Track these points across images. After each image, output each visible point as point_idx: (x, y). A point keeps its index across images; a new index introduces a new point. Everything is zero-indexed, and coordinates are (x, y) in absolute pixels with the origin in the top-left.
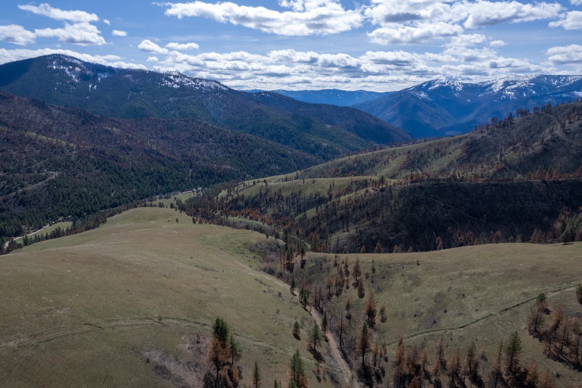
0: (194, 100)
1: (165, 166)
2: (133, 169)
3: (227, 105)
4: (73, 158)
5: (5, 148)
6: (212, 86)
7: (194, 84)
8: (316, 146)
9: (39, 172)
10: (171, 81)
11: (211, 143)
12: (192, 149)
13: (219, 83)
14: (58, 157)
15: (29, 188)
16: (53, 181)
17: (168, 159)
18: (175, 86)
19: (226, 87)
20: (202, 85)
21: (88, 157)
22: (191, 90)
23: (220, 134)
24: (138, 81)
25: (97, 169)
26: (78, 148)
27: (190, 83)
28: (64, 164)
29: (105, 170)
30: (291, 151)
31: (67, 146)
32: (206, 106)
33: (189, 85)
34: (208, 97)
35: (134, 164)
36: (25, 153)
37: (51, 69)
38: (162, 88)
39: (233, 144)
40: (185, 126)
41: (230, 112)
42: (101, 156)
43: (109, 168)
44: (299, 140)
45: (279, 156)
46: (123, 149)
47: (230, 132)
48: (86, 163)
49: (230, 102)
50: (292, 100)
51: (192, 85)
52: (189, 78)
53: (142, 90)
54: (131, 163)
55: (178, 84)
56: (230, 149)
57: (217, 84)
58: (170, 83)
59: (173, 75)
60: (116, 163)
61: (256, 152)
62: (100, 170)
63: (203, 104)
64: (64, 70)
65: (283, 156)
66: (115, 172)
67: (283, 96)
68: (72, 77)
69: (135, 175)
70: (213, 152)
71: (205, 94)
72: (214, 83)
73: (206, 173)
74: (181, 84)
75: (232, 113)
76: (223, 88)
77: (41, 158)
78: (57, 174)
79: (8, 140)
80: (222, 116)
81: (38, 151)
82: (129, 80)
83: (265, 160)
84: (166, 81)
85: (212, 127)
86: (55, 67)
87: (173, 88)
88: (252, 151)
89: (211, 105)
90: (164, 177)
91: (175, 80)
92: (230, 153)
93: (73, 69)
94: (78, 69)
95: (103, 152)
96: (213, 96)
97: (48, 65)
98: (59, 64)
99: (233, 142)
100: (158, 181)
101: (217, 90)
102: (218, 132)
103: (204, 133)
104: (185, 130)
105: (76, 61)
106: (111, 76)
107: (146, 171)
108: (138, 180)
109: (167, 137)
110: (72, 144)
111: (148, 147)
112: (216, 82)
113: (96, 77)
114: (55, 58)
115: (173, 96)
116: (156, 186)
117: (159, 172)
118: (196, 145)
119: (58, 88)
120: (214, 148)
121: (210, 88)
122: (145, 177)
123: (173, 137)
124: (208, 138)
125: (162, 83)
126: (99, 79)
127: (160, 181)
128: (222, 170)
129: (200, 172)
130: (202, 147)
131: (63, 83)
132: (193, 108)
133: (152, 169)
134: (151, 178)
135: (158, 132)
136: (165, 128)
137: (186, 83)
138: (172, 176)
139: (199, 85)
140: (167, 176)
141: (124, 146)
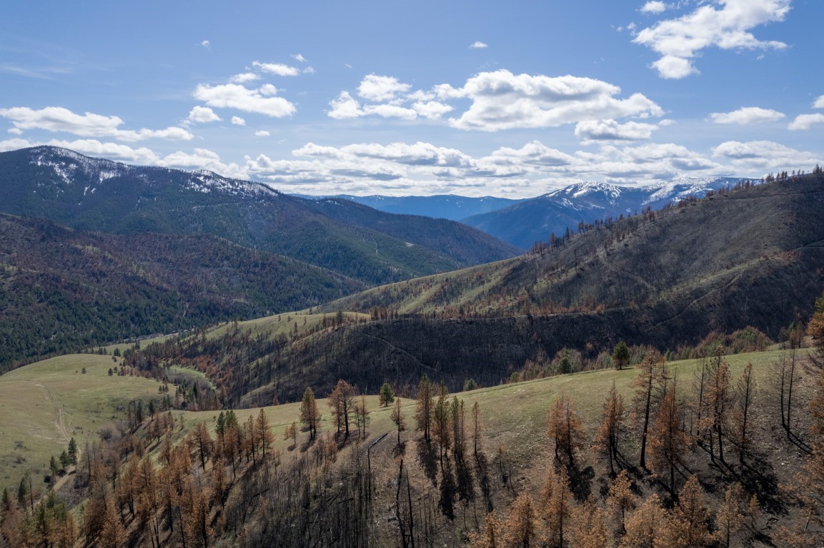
0: (227, 210)
1: (149, 298)
2: (97, 303)
3: (273, 215)
6: (256, 191)
7: (231, 187)
8: (384, 272)
10: (199, 183)
11: (225, 268)
12: (196, 275)
13: (267, 187)
17: (158, 289)
18: (205, 190)
19: (276, 191)
20: (242, 190)
21: (30, 287)
22: (226, 196)
24: (153, 183)
26: (20, 272)
27: (226, 187)
29: (52, 303)
30: (342, 278)
32: (243, 217)
33: (224, 189)
34: (249, 205)
35: (102, 296)
37: (35, 165)
38: (186, 192)
41: (276, 226)
42: (51, 285)
43: (60, 300)
44: (362, 264)
45: (322, 286)
46: (94, 274)
47: (255, 253)
48: (26, 293)
49: (277, 213)
50: (371, 209)
51: (228, 188)
52: (225, 179)
53: (157, 195)
54: (97, 293)
55: (208, 187)
57: (262, 188)
58: (198, 186)
59: (204, 176)
60: (73, 294)
61: (288, 279)
62: (45, 303)
63: (239, 215)
64: (52, 168)
65: (328, 285)
66: (68, 306)
67: (358, 204)
68: (62, 177)
69: (99, 310)
70: (226, 279)
71: (245, 200)
72: (260, 186)
73: (207, 308)
74: (212, 187)
75: (278, 227)
76: (271, 193)
80: (263, 231)
82: (142, 181)
83: (298, 291)
84: (193, 183)
85: (232, 245)
86: (39, 163)
87: (201, 193)
88: (282, 278)
89: (250, 216)
90: (143, 313)
91: (205, 182)
93: (67, 166)
94: (73, 166)
95: (57, 280)
96: (255, 204)
97: (30, 160)
98: (47, 159)
99: (258, 266)
100: (132, 319)
101: (262, 196)
102: (239, 253)
103: (217, 254)
104: (193, 249)
105: (72, 155)
106: (119, 175)
107: (117, 306)
108: (101, 318)
109: (166, 259)
110: (11, 268)
111: (132, 272)
112: (263, 185)
113: (97, 177)
114: (42, 151)
115: (198, 203)
116: (127, 326)
117: (136, 307)
118: (204, 270)
119: (38, 191)
120: (228, 275)
121: (253, 192)
122: (114, 313)
123: (174, 260)
124: (222, 261)
125: (186, 185)
126: (101, 180)
127: (137, 319)
128: (231, 304)
129: (199, 307)
130: (211, 273)
131: (47, 184)
132: (224, 220)
133: (128, 302)
134: (122, 315)
135: (156, 252)
136: (166, 247)
137: (220, 186)
138: (156, 312)
139: (238, 188)
140: (147, 312)
141: (95, 271)
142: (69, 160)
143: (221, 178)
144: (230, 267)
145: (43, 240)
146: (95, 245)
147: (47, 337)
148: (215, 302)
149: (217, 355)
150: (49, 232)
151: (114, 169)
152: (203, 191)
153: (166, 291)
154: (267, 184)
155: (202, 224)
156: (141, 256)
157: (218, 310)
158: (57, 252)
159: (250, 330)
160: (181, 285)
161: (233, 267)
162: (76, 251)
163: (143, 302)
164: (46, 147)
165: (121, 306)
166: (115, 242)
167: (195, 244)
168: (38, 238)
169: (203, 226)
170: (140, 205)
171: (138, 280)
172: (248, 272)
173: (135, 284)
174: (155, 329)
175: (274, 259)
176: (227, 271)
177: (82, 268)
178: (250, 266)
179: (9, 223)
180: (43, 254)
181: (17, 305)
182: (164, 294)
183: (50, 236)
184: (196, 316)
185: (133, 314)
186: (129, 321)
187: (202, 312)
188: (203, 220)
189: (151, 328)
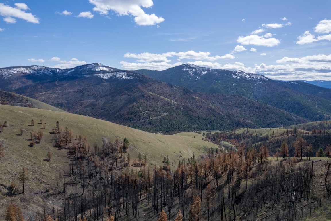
0: (246, 86)
1: (215, 116)
2: (198, 117)
3: (265, 88)
6: (259, 78)
7: (248, 76)
9: (160, 112)
10: (236, 75)
12: (232, 110)
13: (264, 76)
15: (154, 118)
16: (163, 117)
17: (218, 114)
18: (238, 78)
19: (267, 78)
20: (253, 77)
22: (246, 80)
24: (219, 75)
25: (182, 114)
26: (178, 104)
29: (186, 115)
31: (174, 103)
32: (252, 89)
33: (245, 77)
34: (255, 84)
35: (200, 114)
36: (157, 104)
38: (231, 79)
41: (266, 92)
42: (186, 109)
46: (198, 107)
47: (257, 103)
48: (179, 111)
49: (267, 87)
50: (315, 86)
51: (247, 77)
52: (246, 73)
53: (220, 80)
54: (199, 113)
56: (255, 112)
59: (238, 72)
62: (184, 115)
63: (251, 88)
64: (188, 71)
66: (190, 116)
68: (190, 74)
69: (199, 119)
71: (254, 82)
72: (260, 76)
73: (236, 123)
74: (241, 77)
75: (267, 93)
76: (265, 79)
77: (162, 107)
78: (165, 114)
80: (260, 94)
82: (215, 75)
84: (234, 75)
87: (236, 79)
89: (256, 88)
90: (213, 122)
91: (238, 75)
92: (254, 114)
94: (194, 70)
95: (187, 107)
96: (258, 83)
97: (182, 69)
98: (187, 68)
99: (257, 109)
100: (209, 124)
101: (262, 80)
102: (250, 103)
103: (241, 103)
104: (232, 100)
105: (194, 66)
106: (208, 73)
107: (204, 118)
108: (199, 122)
109: (222, 103)
110: (176, 102)
111: (210, 107)
112: (262, 75)
113: (201, 73)
114: (186, 65)
115: (235, 83)
116: (207, 126)
117: (211, 119)
118: (236, 108)
119: (184, 79)
120: (245, 111)
121: (257, 79)
122: (203, 121)
123: (225, 104)
124: (243, 105)
125: (231, 76)
126: (202, 74)
127: (210, 124)
128: (245, 122)
129: (233, 122)
130: (238, 110)
131: (186, 76)
132: (245, 89)
133: (208, 117)
134: (206, 122)
135: (218, 100)
136: (222, 99)
137: (244, 76)
138: (217, 122)
139: (251, 77)
140: (214, 122)
141: (199, 105)
142: (193, 68)
143: (245, 73)
144: (246, 108)
145: (184, 94)
146: (199, 97)
147: (184, 126)
148: (239, 121)
149: (239, 139)
150: (186, 92)
151: (206, 71)
152: (237, 78)
153: (221, 115)
154: (264, 75)
155: (236, 91)
156: (213, 102)
157: (240, 124)
158: (188, 98)
159: (253, 132)
160: (227, 113)
161: (247, 108)
162: (193, 98)
163: (213, 118)
164: (187, 64)
165: (205, 119)
166: (205, 96)
167: (233, 98)
168: (183, 94)
170: (214, 83)
172: (253, 111)
173: (211, 111)
174: (216, 128)
175: (265, 106)
176: (244, 110)
177: (195, 104)
178: (254, 108)
179: (176, 88)
180: (184, 99)
182: (220, 116)
183: (186, 93)
184: (231, 125)
185: (209, 122)
186: (208, 124)
187: (233, 124)
188: (236, 90)
189: (215, 128)
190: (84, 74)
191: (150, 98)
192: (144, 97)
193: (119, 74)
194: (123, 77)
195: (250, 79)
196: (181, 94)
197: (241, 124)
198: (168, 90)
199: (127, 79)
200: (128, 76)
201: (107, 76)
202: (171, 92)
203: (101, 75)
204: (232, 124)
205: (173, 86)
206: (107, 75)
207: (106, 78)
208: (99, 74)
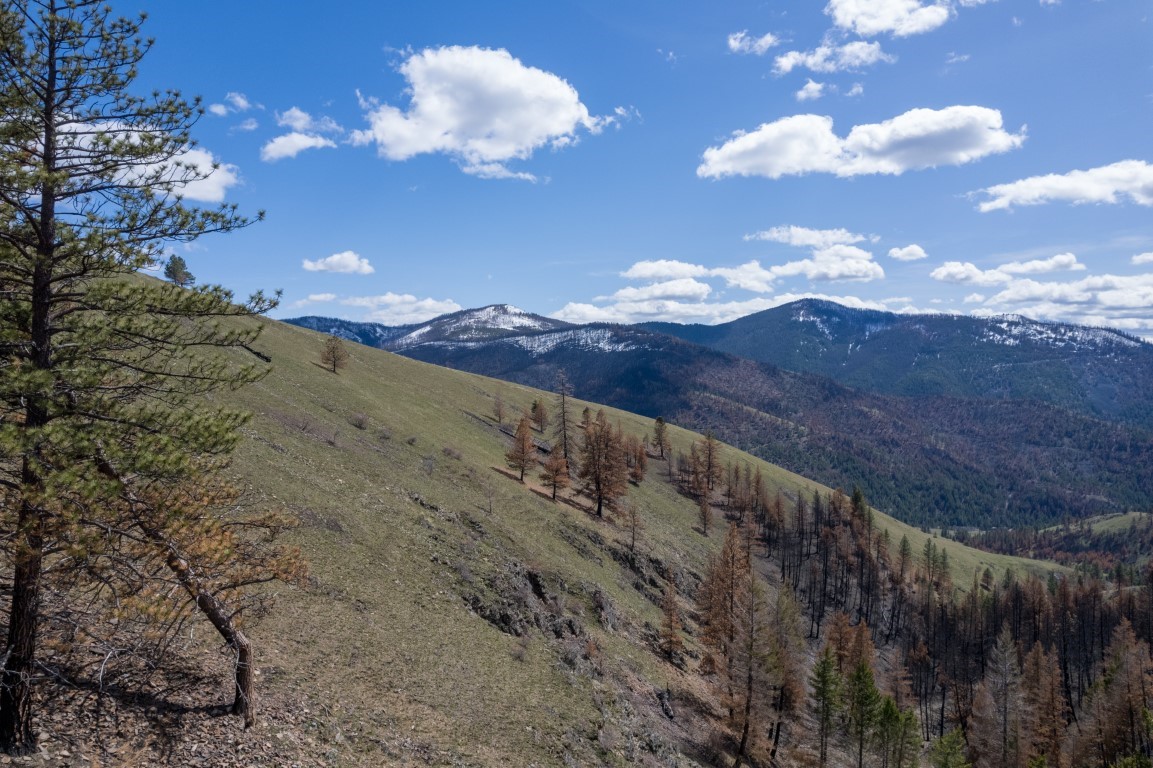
0: (1048, 369)
1: (955, 477)
3: (1134, 377)
4: (801, 447)
5: (717, 423)
6: (1098, 340)
7: (1053, 336)
10: (1001, 332)
12: (1019, 455)
14: (781, 444)
17: (966, 468)
18: (1011, 342)
19: (1136, 340)
20: (1073, 339)
21: (824, 449)
22: (1045, 348)
23: (1094, 431)
24: (935, 336)
25: (833, 468)
26: (811, 432)
27: (1045, 335)
28: (787, 453)
29: (846, 471)
31: (796, 429)
32: (1076, 380)
33: (1041, 339)
34: (1085, 362)
35: (899, 469)
36: (739, 433)
37: (796, 322)
38: (982, 346)
39: (1124, 455)
40: (1013, 412)
41: (1141, 393)
42: (843, 450)
43: (854, 468)
46: (884, 443)
48: (820, 456)
49: (1141, 372)
51: (1048, 338)
52: (1042, 325)
53: (941, 350)
55: (1015, 337)
56: (1115, 462)
58: (999, 337)
59: (1008, 322)
60: (867, 462)
63: (1069, 377)
64: (814, 322)
66: (863, 476)
68: (824, 332)
69: (897, 486)
71: (1079, 354)
73: (1043, 503)
74: (1022, 337)
75: (1145, 395)
77: (758, 442)
79: (722, 414)
80: (1115, 401)
81: (756, 433)
82: (920, 333)
84: (991, 333)
86: (801, 319)
87: (1004, 345)
89: (1090, 378)
90: (951, 499)
91: (1010, 331)
92: (1115, 472)
93: (829, 320)
94: (836, 319)
96: (1098, 360)
97: (792, 316)
98: (809, 313)
99: (1126, 450)
100: (937, 503)
102: (1088, 428)
103: (1051, 428)
104: (1011, 420)
105: (836, 308)
106: (889, 328)
107: (917, 483)
108: (900, 496)
109: (971, 431)
110: (801, 427)
111: (929, 443)
113: (862, 331)
114: (804, 305)
115: (1003, 360)
116: (931, 510)
117: (941, 488)
118: (1030, 448)
119: (801, 350)
120: (1073, 458)
121: (1092, 343)
122: (914, 491)
123: (982, 432)
124: (1061, 438)
125: (983, 336)
126: (868, 334)
127: (942, 504)
128: (1084, 501)
129: (1030, 499)
130: (1044, 455)
131: (810, 342)
132: (1044, 383)
133: (930, 481)
134: (924, 496)
135: (955, 421)
136: (969, 415)
137: (1034, 335)
138: (968, 498)
139: (1066, 337)
140: (957, 496)
141: (886, 438)
142: (831, 313)
143: (1036, 323)
144: (1073, 447)
146: (880, 408)
148: (1056, 496)
150: (832, 391)
151: (882, 320)
152: (1007, 342)
153: (977, 472)
155: (1010, 389)
156: (937, 426)
157: (1062, 507)
158: (842, 413)
160: (998, 466)
161: (1080, 447)
162: (861, 413)
163: (950, 483)
164: (807, 300)
165: (921, 485)
166: (901, 407)
168: (820, 398)
169: (1012, 392)
170: (919, 364)
171: (940, 455)
172: (1108, 458)
173: (936, 458)
174: (969, 520)
176: (1070, 453)
177: (871, 433)
178: (1110, 448)
179: (792, 380)
180: (828, 416)
181: (812, 469)
182: (975, 476)
183: (833, 395)
184: (1025, 510)
185: (938, 497)
186: (933, 505)
187: (1034, 508)
188: (1010, 384)
189: (963, 518)
190: (467, 341)
191: (710, 410)
192: (690, 408)
193: (585, 338)
194: (601, 345)
195: (1062, 344)
196: (811, 399)
197: (1066, 507)
198: (766, 387)
199: (613, 352)
200: (618, 342)
201: (545, 342)
202: (776, 393)
203: (523, 341)
204: (1027, 505)
205: (782, 373)
206: (543, 340)
207: (541, 350)
208: (517, 339)
